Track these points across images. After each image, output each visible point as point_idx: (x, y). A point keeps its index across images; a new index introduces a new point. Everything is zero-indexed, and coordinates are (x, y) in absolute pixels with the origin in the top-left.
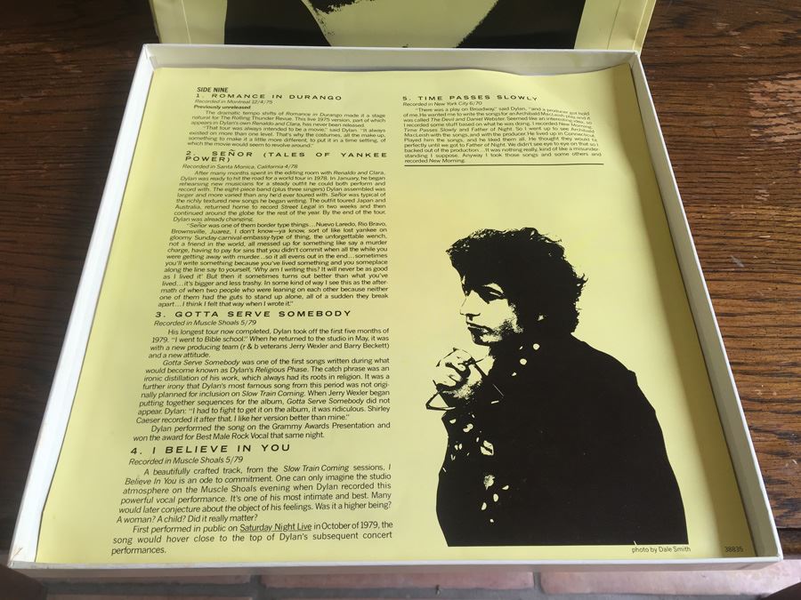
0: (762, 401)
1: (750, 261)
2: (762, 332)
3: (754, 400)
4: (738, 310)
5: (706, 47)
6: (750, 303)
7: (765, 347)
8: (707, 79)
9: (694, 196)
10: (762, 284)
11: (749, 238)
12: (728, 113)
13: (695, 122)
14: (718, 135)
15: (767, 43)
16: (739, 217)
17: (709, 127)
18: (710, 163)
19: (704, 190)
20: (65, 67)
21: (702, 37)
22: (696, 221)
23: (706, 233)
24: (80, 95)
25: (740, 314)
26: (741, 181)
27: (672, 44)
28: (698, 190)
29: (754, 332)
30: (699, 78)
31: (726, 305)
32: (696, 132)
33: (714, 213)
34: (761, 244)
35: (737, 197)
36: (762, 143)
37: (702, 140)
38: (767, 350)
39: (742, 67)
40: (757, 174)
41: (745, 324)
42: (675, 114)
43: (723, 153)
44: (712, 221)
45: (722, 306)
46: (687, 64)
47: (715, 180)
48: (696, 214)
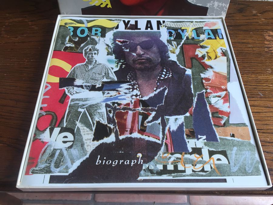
0: (269, 143)
1: (265, 94)
2: (269, 118)
3: (267, 142)
4: (261, 111)
5: (249, 19)
6: (265, 109)
7: (270, 124)
8: (250, 31)
9: (246, 71)
10: (269, 102)
11: (264, 86)
12: (257, 43)
13: (246, 45)
14: (254, 50)
15: (271, 18)
16: (261, 79)
17: (251, 47)
18: (251, 60)
19: (249, 69)
20: (33, 27)
21: (248, 16)
22: (247, 80)
23: (250, 84)
25: (262, 112)
26: (262, 66)
27: (238, 18)
28: (247, 69)
29: (266, 118)
30: (248, 30)
31: (257, 109)
32: (246, 49)
33: (253, 77)
34: (269, 88)
35: (260, 71)
36: (269, 53)
37: (248, 52)
38: (271, 125)
39: (262, 26)
40: (267, 64)
41: (264, 116)
42: (239, 43)
43: (255, 56)
44: (252, 80)
45: (256, 109)
46: (243, 25)
47: (253, 66)
48: (246, 78)
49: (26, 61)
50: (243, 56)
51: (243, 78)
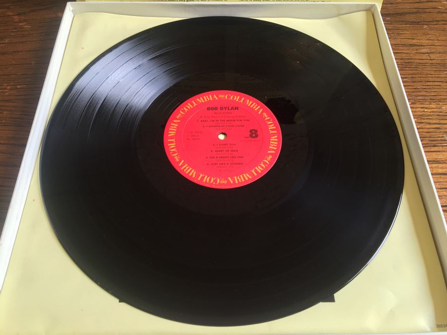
8: (423, 23)
9: (419, 98)
12: (437, 44)
14: (432, 58)
17: (426, 53)
18: (428, 76)
19: (425, 93)
20: (20, 24)
22: (421, 114)
23: (427, 121)
24: (30, 41)
28: (421, 94)
30: (419, 22)
31: (442, 168)
32: (418, 57)
33: (432, 108)
35: (446, 97)
37: (422, 61)
39: (444, 15)
42: (404, 45)
43: (435, 69)
44: (432, 113)
45: (441, 168)
46: (410, 13)
47: (431, 87)
48: (420, 109)
49: (9, 87)
50: (413, 70)
51: (414, 110)
